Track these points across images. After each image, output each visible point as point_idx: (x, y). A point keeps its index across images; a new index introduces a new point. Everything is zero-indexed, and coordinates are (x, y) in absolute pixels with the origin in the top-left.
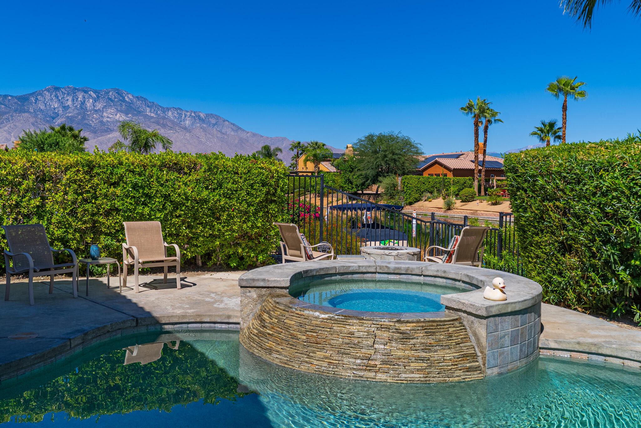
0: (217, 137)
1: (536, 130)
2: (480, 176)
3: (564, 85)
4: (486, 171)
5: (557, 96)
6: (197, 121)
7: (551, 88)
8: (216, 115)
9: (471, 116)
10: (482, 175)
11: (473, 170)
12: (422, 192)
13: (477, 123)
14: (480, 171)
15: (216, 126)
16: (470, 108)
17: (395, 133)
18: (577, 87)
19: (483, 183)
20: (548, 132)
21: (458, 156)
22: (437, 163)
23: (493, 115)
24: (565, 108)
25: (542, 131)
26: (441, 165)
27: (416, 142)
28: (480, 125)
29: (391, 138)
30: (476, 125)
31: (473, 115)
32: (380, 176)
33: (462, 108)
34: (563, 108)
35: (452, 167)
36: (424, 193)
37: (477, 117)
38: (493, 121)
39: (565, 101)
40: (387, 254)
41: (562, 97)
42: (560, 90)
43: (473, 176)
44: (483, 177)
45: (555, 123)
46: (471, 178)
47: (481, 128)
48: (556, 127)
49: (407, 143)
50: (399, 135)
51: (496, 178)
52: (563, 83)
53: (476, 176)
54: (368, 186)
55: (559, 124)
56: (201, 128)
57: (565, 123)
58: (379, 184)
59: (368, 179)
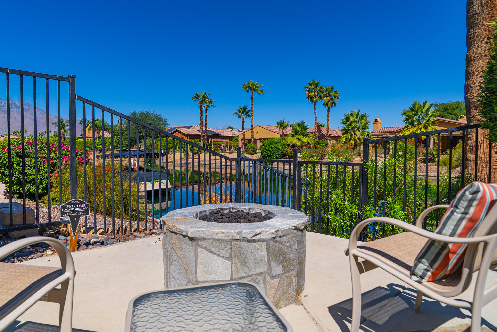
0: (29, 118)
1: (236, 111)
2: (204, 139)
3: (251, 85)
4: (207, 136)
5: (248, 91)
6: (14, 107)
7: (244, 87)
8: (28, 104)
9: (197, 102)
10: (205, 138)
11: (200, 135)
12: (169, 149)
13: (202, 107)
14: (204, 136)
15: (28, 111)
16: (197, 97)
17: (151, 112)
18: (259, 87)
19: (205, 143)
20: (243, 112)
21: (189, 127)
22: (177, 131)
23: (211, 102)
24: (252, 99)
25: (239, 111)
26: (180, 132)
27: (164, 118)
28: (203, 108)
29: (148, 114)
30: (201, 108)
31: (199, 102)
32: (142, 139)
33: (192, 98)
34: (251, 99)
35: (187, 134)
36: (170, 149)
37: (202, 103)
38: (210, 106)
39: (252, 95)
40: (249, 237)
41: (250, 92)
42: (249, 87)
43: (200, 139)
44: (206, 139)
45: (246, 107)
46: (198, 140)
47: (204, 109)
48: (247, 110)
49: (158, 118)
50: (153, 113)
51: (213, 140)
52: (251, 84)
53: (202, 138)
54: (134, 145)
55: (249, 108)
56: (17, 112)
57: (252, 107)
58: (141, 144)
59: (133, 141)
